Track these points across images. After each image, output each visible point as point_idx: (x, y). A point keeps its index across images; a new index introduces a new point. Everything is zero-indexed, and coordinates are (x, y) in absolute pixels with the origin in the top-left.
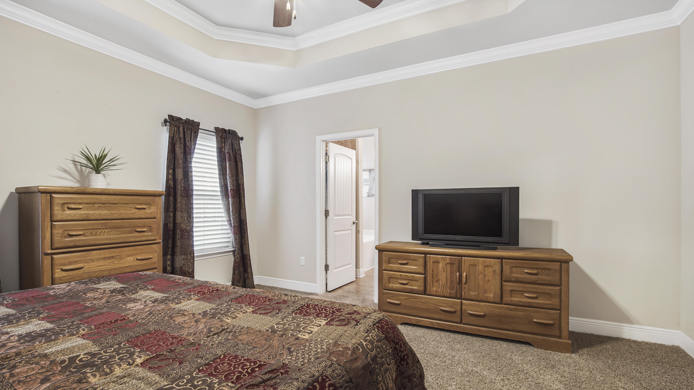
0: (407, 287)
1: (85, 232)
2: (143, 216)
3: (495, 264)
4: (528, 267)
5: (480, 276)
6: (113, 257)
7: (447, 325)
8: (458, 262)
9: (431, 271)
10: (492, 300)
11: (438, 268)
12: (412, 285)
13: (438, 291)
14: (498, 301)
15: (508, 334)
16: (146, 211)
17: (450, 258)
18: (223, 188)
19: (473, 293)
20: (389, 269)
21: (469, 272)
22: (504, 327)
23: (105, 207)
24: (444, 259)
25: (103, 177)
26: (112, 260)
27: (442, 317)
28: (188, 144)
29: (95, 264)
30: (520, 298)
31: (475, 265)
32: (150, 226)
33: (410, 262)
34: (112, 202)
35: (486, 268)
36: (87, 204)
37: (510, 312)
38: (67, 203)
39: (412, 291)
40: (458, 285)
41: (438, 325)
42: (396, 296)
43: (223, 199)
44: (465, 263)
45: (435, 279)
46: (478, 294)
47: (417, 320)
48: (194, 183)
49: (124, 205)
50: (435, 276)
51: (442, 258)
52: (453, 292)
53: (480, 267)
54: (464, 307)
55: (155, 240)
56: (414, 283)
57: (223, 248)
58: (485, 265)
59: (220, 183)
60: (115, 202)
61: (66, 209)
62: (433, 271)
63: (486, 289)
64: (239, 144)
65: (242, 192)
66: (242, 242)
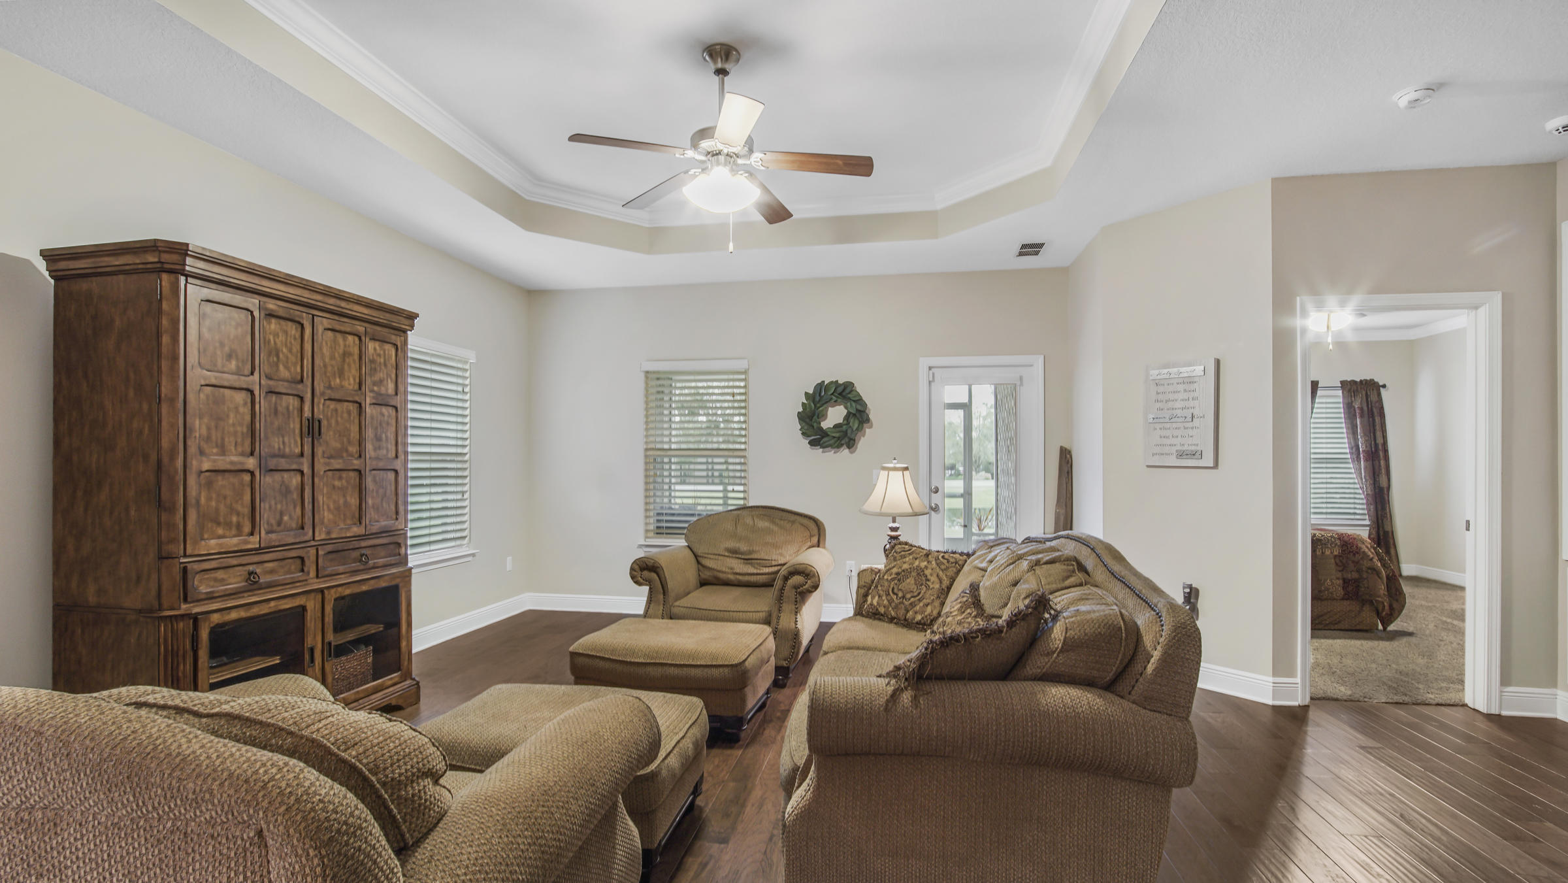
18: (1354, 449)
43: (1354, 461)
59: (1350, 443)
64: (1379, 394)
65: (1381, 454)
66: (1381, 515)
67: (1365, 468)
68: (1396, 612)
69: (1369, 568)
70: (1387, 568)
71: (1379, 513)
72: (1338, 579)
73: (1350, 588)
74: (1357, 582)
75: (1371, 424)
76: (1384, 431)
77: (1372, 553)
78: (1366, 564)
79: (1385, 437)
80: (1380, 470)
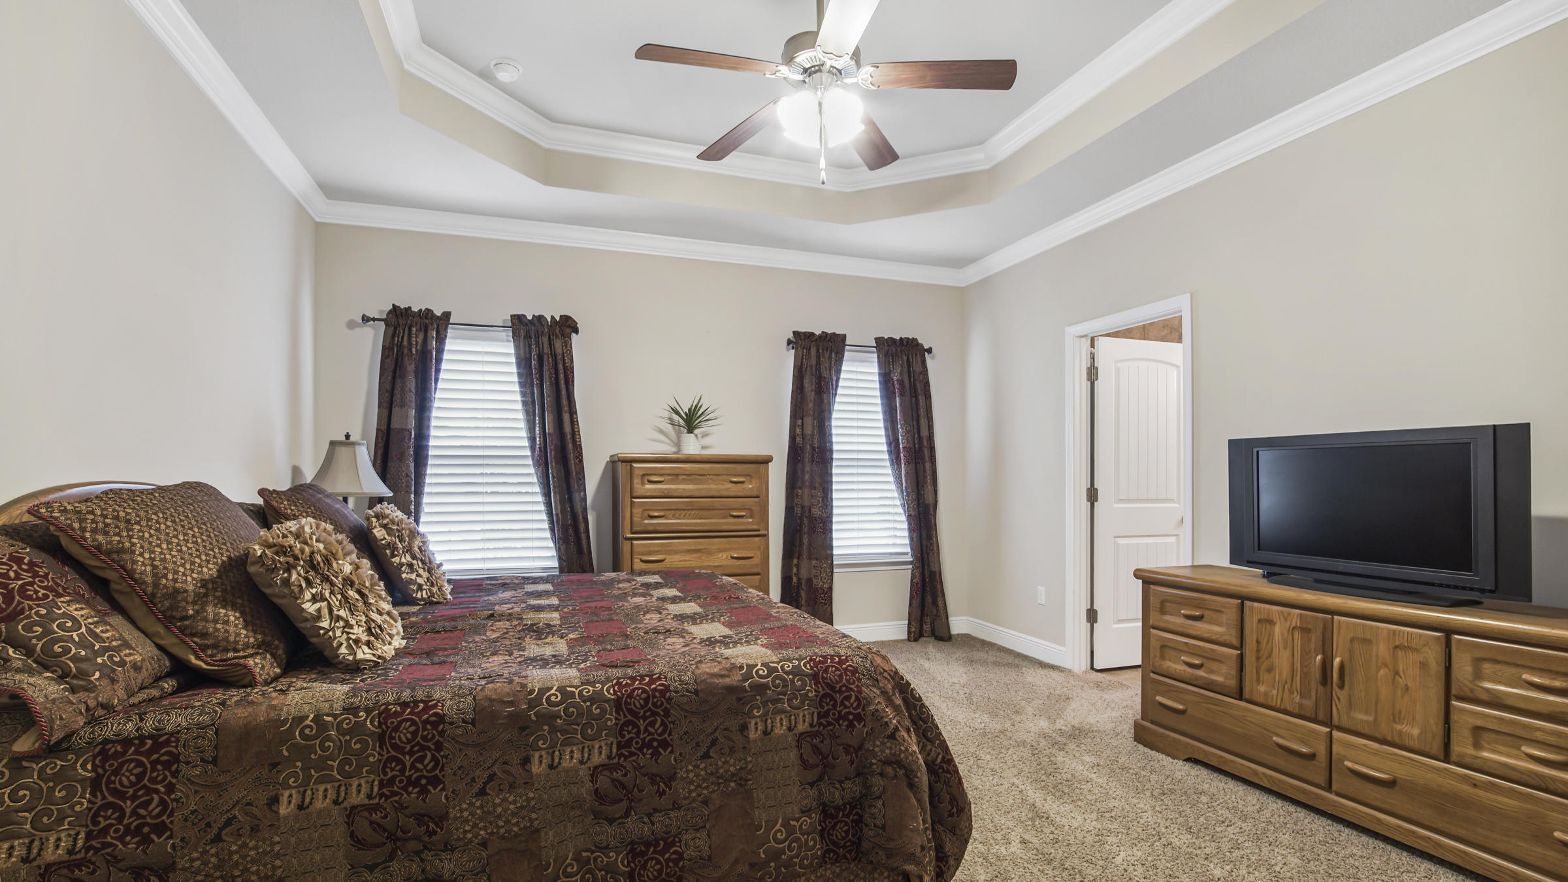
0: (1201, 673)
1: (667, 513)
2: (740, 494)
3: (1425, 645)
4: (1533, 665)
5: (1382, 672)
6: (699, 551)
7: (1291, 786)
8: (1321, 626)
9: (1254, 642)
10: (1415, 744)
11: (1271, 636)
12: (1212, 672)
13: (1271, 694)
14: (1432, 752)
15: (1466, 853)
16: (745, 486)
17: (1301, 615)
18: (893, 446)
19: (1361, 717)
20: (1163, 625)
21: (1351, 657)
22: (1453, 830)
23: (690, 480)
24: (1286, 614)
25: (695, 438)
26: (699, 555)
27: (1280, 762)
28: (825, 374)
29: (677, 558)
30: (1508, 756)
31: (1367, 641)
32: (750, 510)
33: (1207, 613)
34: (698, 473)
35: (1400, 653)
36: (669, 475)
37: (1472, 790)
38: (648, 475)
39: (1209, 686)
40: (1321, 688)
41: (1268, 780)
42: (1176, 691)
43: (892, 465)
44: (1339, 632)
45: (1265, 663)
46: (1376, 719)
47: (1221, 757)
48: (834, 439)
49: (716, 477)
50: (1265, 657)
51: (1282, 612)
52: (1309, 703)
53: (1382, 649)
54: (1336, 748)
55: (759, 531)
56: (1214, 666)
57: (894, 556)
58: (1397, 643)
59: (887, 436)
60: (702, 473)
61: (646, 482)
62: (1258, 642)
63: (1400, 712)
64: (924, 362)
65: (926, 452)
66: (927, 546)
67: (907, 474)
68: (952, 862)
69: (887, 762)
70: (931, 741)
71: (924, 542)
72: (805, 812)
73: (839, 833)
74: (856, 809)
75: (915, 409)
76: (930, 419)
77: (896, 708)
78: (881, 749)
79: (930, 427)
80: (925, 477)
